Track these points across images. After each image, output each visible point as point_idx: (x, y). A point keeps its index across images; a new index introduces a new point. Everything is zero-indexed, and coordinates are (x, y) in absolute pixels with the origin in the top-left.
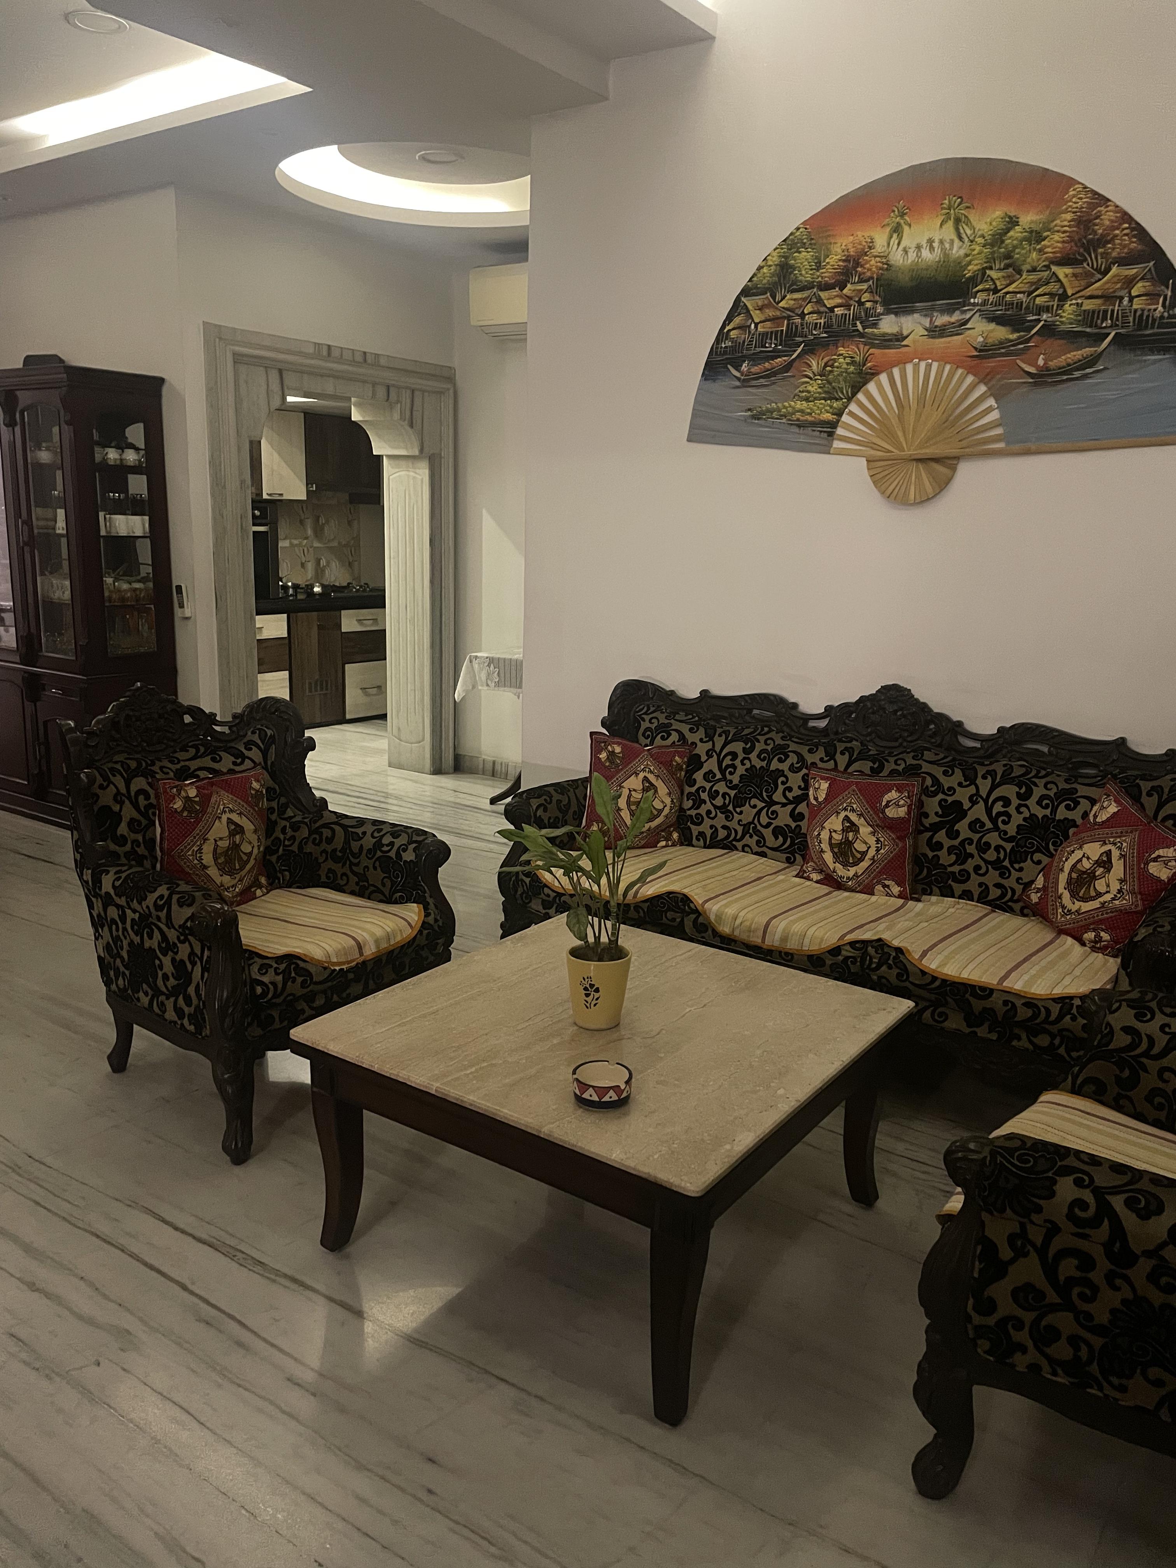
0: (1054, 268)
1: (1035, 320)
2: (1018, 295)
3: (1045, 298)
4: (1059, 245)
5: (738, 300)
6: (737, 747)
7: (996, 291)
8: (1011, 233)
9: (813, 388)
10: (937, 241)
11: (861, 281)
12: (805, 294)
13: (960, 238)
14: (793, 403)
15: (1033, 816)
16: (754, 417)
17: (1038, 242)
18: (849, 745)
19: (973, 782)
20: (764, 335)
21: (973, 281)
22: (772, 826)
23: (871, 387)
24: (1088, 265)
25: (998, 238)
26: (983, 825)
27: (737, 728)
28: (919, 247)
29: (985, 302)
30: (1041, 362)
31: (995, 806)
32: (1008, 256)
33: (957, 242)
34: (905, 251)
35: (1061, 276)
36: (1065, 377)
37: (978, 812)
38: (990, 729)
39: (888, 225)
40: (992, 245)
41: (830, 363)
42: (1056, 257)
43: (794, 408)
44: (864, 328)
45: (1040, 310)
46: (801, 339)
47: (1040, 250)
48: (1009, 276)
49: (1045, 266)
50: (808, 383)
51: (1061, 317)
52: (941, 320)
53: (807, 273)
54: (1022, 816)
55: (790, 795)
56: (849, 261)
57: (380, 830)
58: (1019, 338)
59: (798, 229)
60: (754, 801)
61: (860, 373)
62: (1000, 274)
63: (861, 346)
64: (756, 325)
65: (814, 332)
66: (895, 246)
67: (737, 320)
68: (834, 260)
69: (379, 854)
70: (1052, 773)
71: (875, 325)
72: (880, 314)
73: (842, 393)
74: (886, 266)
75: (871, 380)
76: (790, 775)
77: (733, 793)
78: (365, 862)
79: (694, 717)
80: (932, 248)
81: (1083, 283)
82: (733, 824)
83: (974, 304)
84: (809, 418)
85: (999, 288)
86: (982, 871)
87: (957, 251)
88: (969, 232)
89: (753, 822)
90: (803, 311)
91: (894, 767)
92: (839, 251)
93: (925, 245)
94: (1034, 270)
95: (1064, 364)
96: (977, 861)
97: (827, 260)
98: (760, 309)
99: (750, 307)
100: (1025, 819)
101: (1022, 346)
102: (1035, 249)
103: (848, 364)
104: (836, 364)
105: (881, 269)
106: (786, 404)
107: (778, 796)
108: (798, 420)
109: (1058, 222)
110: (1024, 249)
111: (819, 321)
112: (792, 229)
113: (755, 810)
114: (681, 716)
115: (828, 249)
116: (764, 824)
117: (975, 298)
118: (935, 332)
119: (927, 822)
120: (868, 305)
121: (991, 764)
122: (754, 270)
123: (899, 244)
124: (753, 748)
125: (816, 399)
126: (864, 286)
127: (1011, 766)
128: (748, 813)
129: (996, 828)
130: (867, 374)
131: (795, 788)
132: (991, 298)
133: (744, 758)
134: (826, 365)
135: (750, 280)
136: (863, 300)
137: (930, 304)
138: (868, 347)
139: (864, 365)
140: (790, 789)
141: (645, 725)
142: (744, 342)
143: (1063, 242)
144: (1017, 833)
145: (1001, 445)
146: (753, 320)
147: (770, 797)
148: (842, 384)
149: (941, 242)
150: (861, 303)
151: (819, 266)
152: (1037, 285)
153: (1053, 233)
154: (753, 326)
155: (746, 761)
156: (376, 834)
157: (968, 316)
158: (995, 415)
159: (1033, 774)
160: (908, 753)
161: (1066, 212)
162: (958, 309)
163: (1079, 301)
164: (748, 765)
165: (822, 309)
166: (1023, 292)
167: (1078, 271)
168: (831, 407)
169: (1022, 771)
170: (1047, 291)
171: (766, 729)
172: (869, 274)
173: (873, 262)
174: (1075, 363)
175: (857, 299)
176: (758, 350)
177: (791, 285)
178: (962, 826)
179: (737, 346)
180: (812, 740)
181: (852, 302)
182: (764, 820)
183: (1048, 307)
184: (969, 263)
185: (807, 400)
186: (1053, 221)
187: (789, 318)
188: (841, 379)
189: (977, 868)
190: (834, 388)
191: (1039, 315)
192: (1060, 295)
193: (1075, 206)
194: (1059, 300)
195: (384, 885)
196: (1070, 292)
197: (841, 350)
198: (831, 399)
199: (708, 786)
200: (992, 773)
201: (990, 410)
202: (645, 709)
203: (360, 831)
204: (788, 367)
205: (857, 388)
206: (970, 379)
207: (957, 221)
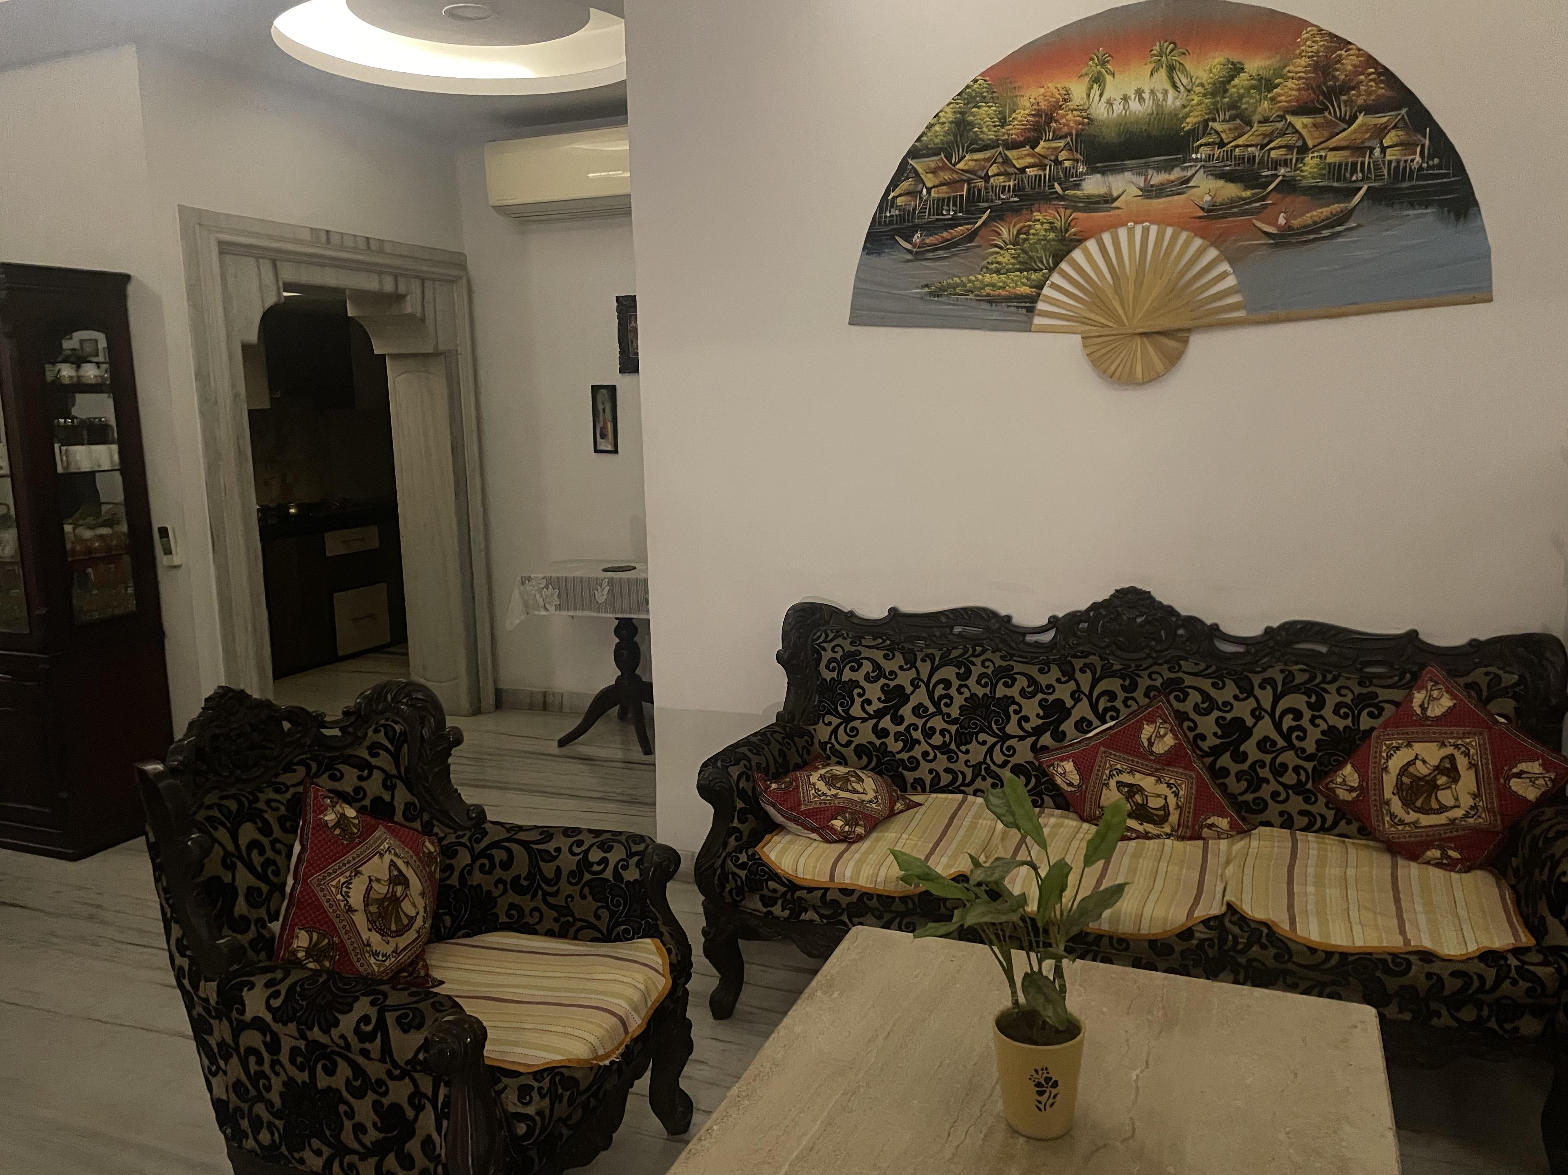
0: (1289, 118)
1: (1272, 175)
2: (1249, 149)
3: (1282, 151)
4: (1294, 93)
5: (903, 165)
6: (949, 673)
7: (1222, 144)
8: (1236, 81)
9: (1005, 258)
10: (1147, 91)
11: (1056, 138)
12: (988, 154)
13: (1175, 87)
14: (980, 277)
15: (1332, 728)
16: (931, 294)
17: (1270, 91)
18: (1087, 661)
19: (1250, 693)
20: (941, 203)
21: (1194, 134)
22: (1010, 765)
23: (1077, 255)
24: (1330, 113)
25: (1220, 87)
26: (1274, 743)
27: (941, 650)
28: (1125, 99)
29: (1210, 158)
30: (1282, 221)
31: (1285, 719)
32: (1233, 106)
33: (1171, 93)
34: (1110, 103)
35: (1299, 127)
36: (1312, 237)
37: (1265, 728)
38: (1253, 629)
39: (1086, 74)
40: (1213, 94)
41: (1025, 230)
42: (1291, 107)
43: (982, 282)
44: (1064, 190)
45: (1276, 164)
46: (986, 205)
47: (1273, 99)
48: (1236, 129)
49: (1278, 116)
50: (998, 253)
51: (1302, 171)
52: (1157, 178)
53: (989, 130)
54: (1319, 729)
55: (1028, 726)
56: (1041, 116)
57: (580, 843)
58: (1254, 195)
59: (975, 81)
60: (982, 737)
61: (1062, 240)
62: (1226, 126)
63: (1062, 211)
64: (929, 190)
65: (1002, 196)
66: (1097, 98)
67: (905, 186)
68: (1022, 115)
69: (587, 877)
70: (1339, 675)
71: (1077, 186)
72: (1082, 174)
73: (1042, 262)
74: (1086, 121)
75: (1074, 248)
76: (1022, 701)
77: (953, 729)
78: (566, 889)
79: (884, 641)
80: (1141, 99)
81: (1326, 134)
82: (959, 766)
83: (1196, 160)
84: (1003, 293)
85: (1225, 141)
86: (1281, 798)
87: (1172, 101)
88: (1185, 81)
89: (984, 762)
90: (987, 173)
91: (1149, 682)
92: (1028, 105)
93: (1133, 97)
94: (1265, 120)
95: (1310, 222)
96: (1273, 786)
97: (1014, 116)
98: (934, 172)
99: (920, 170)
100: (1323, 733)
101: (1258, 204)
102: (1266, 98)
103: (1046, 230)
104: (1032, 231)
105: (1083, 124)
106: (973, 278)
107: (1012, 728)
108: (988, 295)
109: (1291, 68)
110: (1252, 97)
111: (1007, 184)
112: (968, 81)
113: (985, 748)
114: (868, 640)
115: (1014, 104)
116: (999, 762)
117: (1197, 153)
118: (1150, 192)
119: (1205, 746)
120: (1067, 164)
121: (1264, 670)
122: (923, 129)
123: (1101, 95)
124: (968, 673)
125: (1008, 271)
126: (1061, 144)
127: (1290, 672)
128: (976, 752)
129: (1291, 746)
130: (1071, 240)
131: (1033, 717)
132: (1217, 152)
133: (961, 686)
134: (1019, 232)
135: (919, 140)
136: (1060, 159)
137: (1142, 161)
138: (1068, 212)
139: (1067, 231)
140: (1027, 719)
141: (827, 656)
142: (914, 210)
143: (1299, 89)
144: (1317, 749)
145: (1241, 314)
146: (924, 185)
147: (1002, 730)
148: (1041, 253)
149: (1152, 92)
150: (1057, 162)
151: (1003, 123)
152: (1270, 137)
153: (1286, 79)
154: (925, 191)
155: (964, 690)
156: (576, 850)
157: (1190, 173)
158: (1231, 281)
159: (1319, 678)
160: (1160, 665)
161: (1300, 56)
162: (1176, 166)
163: (1323, 154)
164: (967, 694)
165: (1011, 170)
166: (1255, 146)
167: (1320, 119)
168: (1028, 279)
169: (1306, 676)
170: (1283, 143)
171: (979, 649)
172: (1066, 129)
173: (1070, 117)
174: (1324, 220)
175: (1053, 158)
176: (933, 218)
177: (971, 144)
178: (1250, 747)
179: (906, 215)
180: (1038, 658)
181: (1047, 162)
182: (999, 758)
183: (1286, 160)
184: (1187, 115)
185: (998, 272)
186: (1284, 67)
187: (969, 181)
188: (1038, 246)
189: (1275, 795)
190: (1031, 257)
191: (1276, 169)
192: (1298, 147)
193: (1310, 49)
194: (1298, 153)
195: (598, 917)
196: (1310, 144)
197: (1037, 215)
198: (1025, 270)
199: (920, 722)
200: (1271, 682)
201: (1223, 276)
202: (823, 636)
203: (550, 847)
204: (972, 236)
205: (1059, 256)
206: (1198, 242)
207: (1171, 69)
